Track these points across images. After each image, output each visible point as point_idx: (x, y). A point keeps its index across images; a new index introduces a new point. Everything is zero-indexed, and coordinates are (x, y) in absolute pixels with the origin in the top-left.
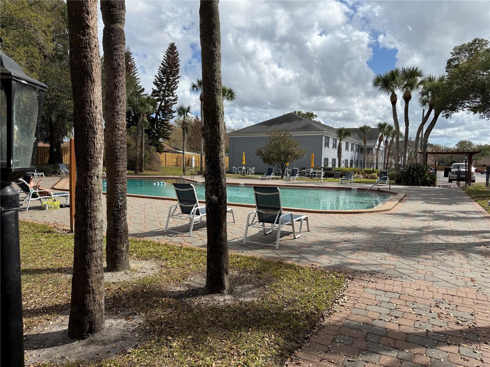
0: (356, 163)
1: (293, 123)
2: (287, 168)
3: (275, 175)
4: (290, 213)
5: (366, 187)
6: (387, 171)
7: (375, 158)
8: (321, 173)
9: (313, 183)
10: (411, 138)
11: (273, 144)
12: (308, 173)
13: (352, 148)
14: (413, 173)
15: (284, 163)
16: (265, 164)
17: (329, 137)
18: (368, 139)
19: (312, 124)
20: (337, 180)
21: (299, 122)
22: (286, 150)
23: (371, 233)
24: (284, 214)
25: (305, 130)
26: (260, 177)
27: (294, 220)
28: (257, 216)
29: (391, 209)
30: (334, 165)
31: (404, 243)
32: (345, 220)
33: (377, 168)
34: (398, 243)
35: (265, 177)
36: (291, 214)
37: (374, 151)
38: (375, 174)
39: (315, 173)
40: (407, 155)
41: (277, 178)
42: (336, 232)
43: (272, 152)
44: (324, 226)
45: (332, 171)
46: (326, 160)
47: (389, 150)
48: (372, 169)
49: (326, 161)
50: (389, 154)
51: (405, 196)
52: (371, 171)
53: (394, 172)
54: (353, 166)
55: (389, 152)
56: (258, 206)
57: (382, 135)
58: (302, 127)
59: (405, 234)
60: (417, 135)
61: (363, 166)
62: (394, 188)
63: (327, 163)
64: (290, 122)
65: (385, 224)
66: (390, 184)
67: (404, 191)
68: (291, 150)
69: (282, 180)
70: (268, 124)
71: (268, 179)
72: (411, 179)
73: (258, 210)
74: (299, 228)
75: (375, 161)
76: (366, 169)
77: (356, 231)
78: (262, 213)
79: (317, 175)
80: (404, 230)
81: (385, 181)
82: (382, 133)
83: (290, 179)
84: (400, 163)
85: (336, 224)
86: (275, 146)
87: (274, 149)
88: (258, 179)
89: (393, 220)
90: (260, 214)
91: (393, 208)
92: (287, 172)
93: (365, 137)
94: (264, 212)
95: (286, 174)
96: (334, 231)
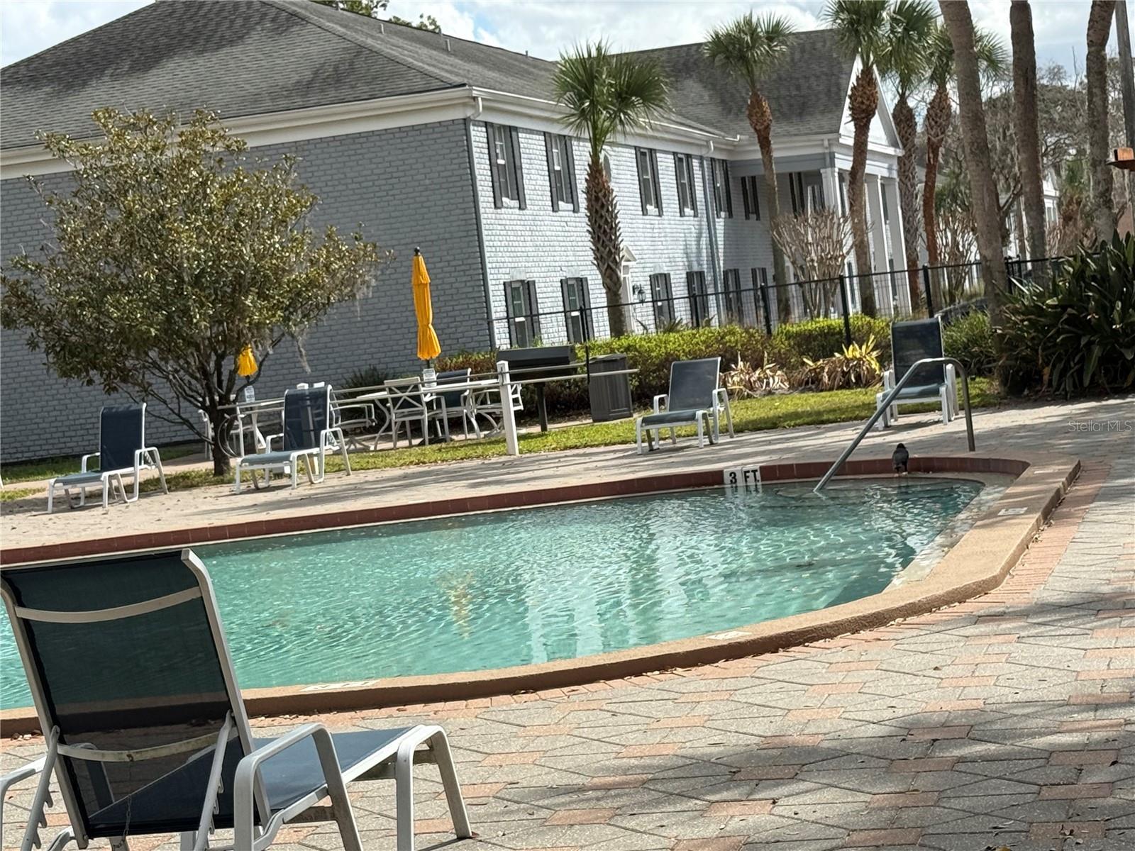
0: (726, 292)
1: (236, 50)
2: (249, 392)
3: (166, 460)
4: (304, 726)
5: (817, 451)
6: (938, 316)
7: (848, 241)
8: (496, 398)
9: (452, 476)
10: (1056, 73)
11: (117, 227)
12: (406, 404)
13: (680, 187)
14: (1105, 310)
15: (221, 357)
16: (75, 383)
17: (512, 129)
18: (784, 116)
19: (378, 45)
20: (617, 427)
21: (283, 41)
22: (219, 256)
23: (888, 770)
24: (263, 742)
25: (332, 93)
26: (46, 486)
27: (347, 777)
28: (57, 796)
29: (994, 582)
30: (580, 325)
31: (1111, 801)
32: (708, 710)
33: (869, 307)
34: (1072, 811)
35: (91, 487)
36: (320, 736)
37: (835, 192)
38: (862, 354)
39: (454, 399)
40: (1049, 188)
41: (185, 477)
42: (658, 802)
43: (112, 290)
44: (566, 780)
45: (574, 371)
46: (521, 293)
47: (932, 170)
48: (835, 319)
49: (522, 301)
50: (933, 201)
51: (1073, 478)
52: (828, 333)
53: (984, 319)
54: (713, 311)
55: (930, 185)
56: (55, 719)
57: (867, 71)
58: (308, 75)
59: (1111, 734)
60: (1090, 43)
61: (774, 307)
62: (1001, 433)
63: (533, 317)
64: (220, 46)
65: (971, 692)
66: (969, 407)
67: (1065, 443)
68: (259, 256)
69: (225, 489)
70: (51, 81)
71: (114, 494)
72: (1097, 351)
73: (62, 750)
74: (394, 824)
75: (851, 258)
76: (799, 323)
77: (790, 771)
78: (94, 766)
79: (469, 410)
80: (1096, 707)
81: (936, 393)
82: (865, 63)
83: (280, 475)
84: (1012, 251)
85: (647, 751)
86: (129, 239)
87: (122, 262)
88: (38, 506)
89: (1019, 651)
90: (83, 774)
91: (1006, 571)
92: (248, 421)
93: (757, 103)
94: (109, 756)
95: (249, 436)
96: (642, 805)
